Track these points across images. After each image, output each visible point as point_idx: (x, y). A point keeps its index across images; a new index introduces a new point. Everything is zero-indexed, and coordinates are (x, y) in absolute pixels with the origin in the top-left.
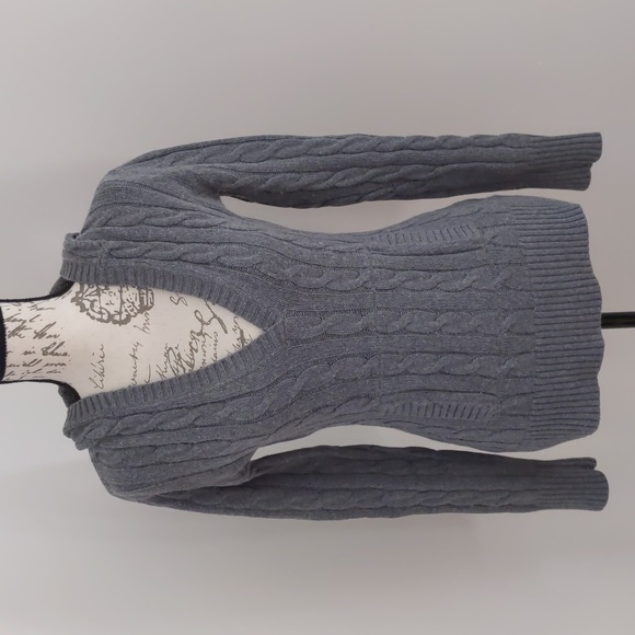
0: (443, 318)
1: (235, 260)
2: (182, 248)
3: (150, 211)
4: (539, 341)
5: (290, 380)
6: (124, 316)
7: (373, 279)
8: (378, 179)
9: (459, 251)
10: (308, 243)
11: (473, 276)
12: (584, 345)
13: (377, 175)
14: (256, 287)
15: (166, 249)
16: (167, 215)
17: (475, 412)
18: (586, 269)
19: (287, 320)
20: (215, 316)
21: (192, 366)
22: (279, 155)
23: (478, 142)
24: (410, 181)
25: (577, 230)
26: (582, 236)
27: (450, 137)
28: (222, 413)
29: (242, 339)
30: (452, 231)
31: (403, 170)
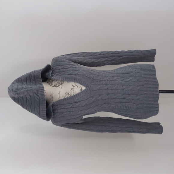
0: (124, 87)
1: (81, 73)
2: (70, 72)
3: (64, 66)
4: (145, 93)
5: (91, 98)
6: (57, 86)
7: (109, 78)
8: (108, 60)
9: (128, 73)
10: (96, 71)
11: (131, 78)
12: (155, 94)
13: (108, 59)
14: (85, 79)
15: (67, 73)
16: (68, 66)
17: (131, 107)
18: (155, 78)
19: (91, 86)
20: (76, 85)
21: (71, 95)
22: (87, 55)
23: (129, 52)
24: (115, 60)
25: (153, 70)
26: (154, 71)
27: (123, 51)
28: (77, 105)
29: (81, 89)
30: (126, 69)
31: (113, 58)
